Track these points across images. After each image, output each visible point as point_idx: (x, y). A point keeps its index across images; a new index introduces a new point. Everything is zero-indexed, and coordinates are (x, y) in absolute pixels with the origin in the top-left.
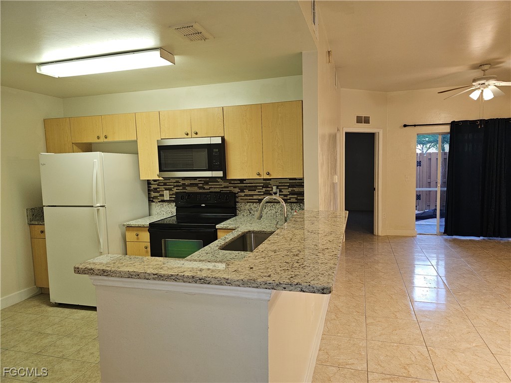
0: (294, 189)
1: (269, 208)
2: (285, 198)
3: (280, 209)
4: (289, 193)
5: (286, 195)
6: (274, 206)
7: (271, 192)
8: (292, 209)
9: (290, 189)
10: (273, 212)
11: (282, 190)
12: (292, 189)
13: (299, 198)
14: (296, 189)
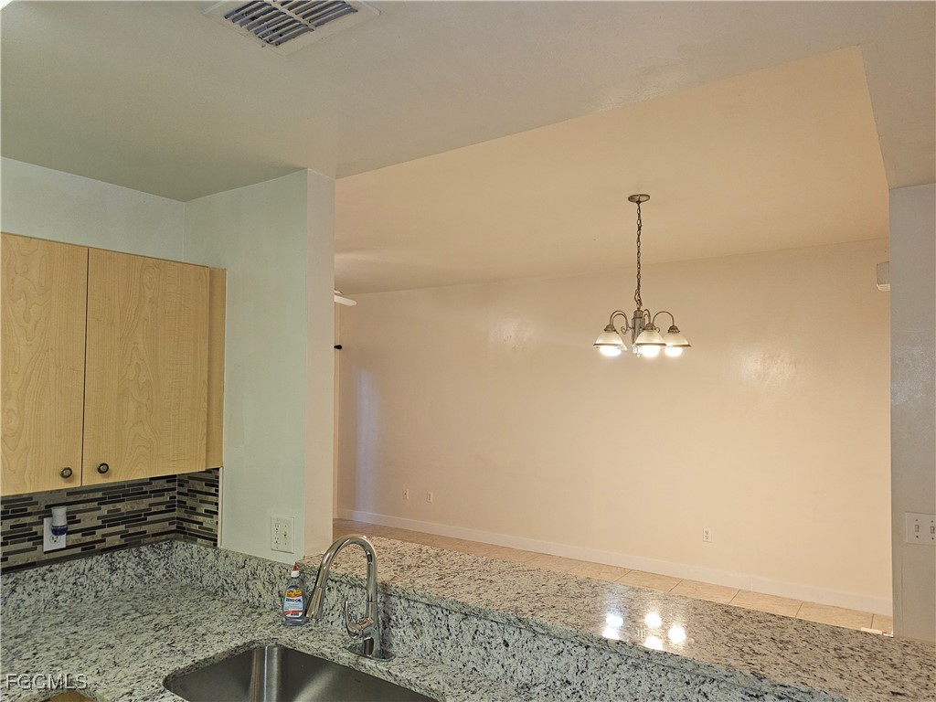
0: (119, 506)
1: (29, 588)
2: (89, 539)
3: (72, 580)
4: (99, 523)
5: (89, 531)
6: (49, 575)
7: (35, 529)
8: (113, 570)
9: (105, 510)
10: (46, 595)
11: (78, 516)
12: (110, 507)
13: (131, 531)
14: (125, 507)
